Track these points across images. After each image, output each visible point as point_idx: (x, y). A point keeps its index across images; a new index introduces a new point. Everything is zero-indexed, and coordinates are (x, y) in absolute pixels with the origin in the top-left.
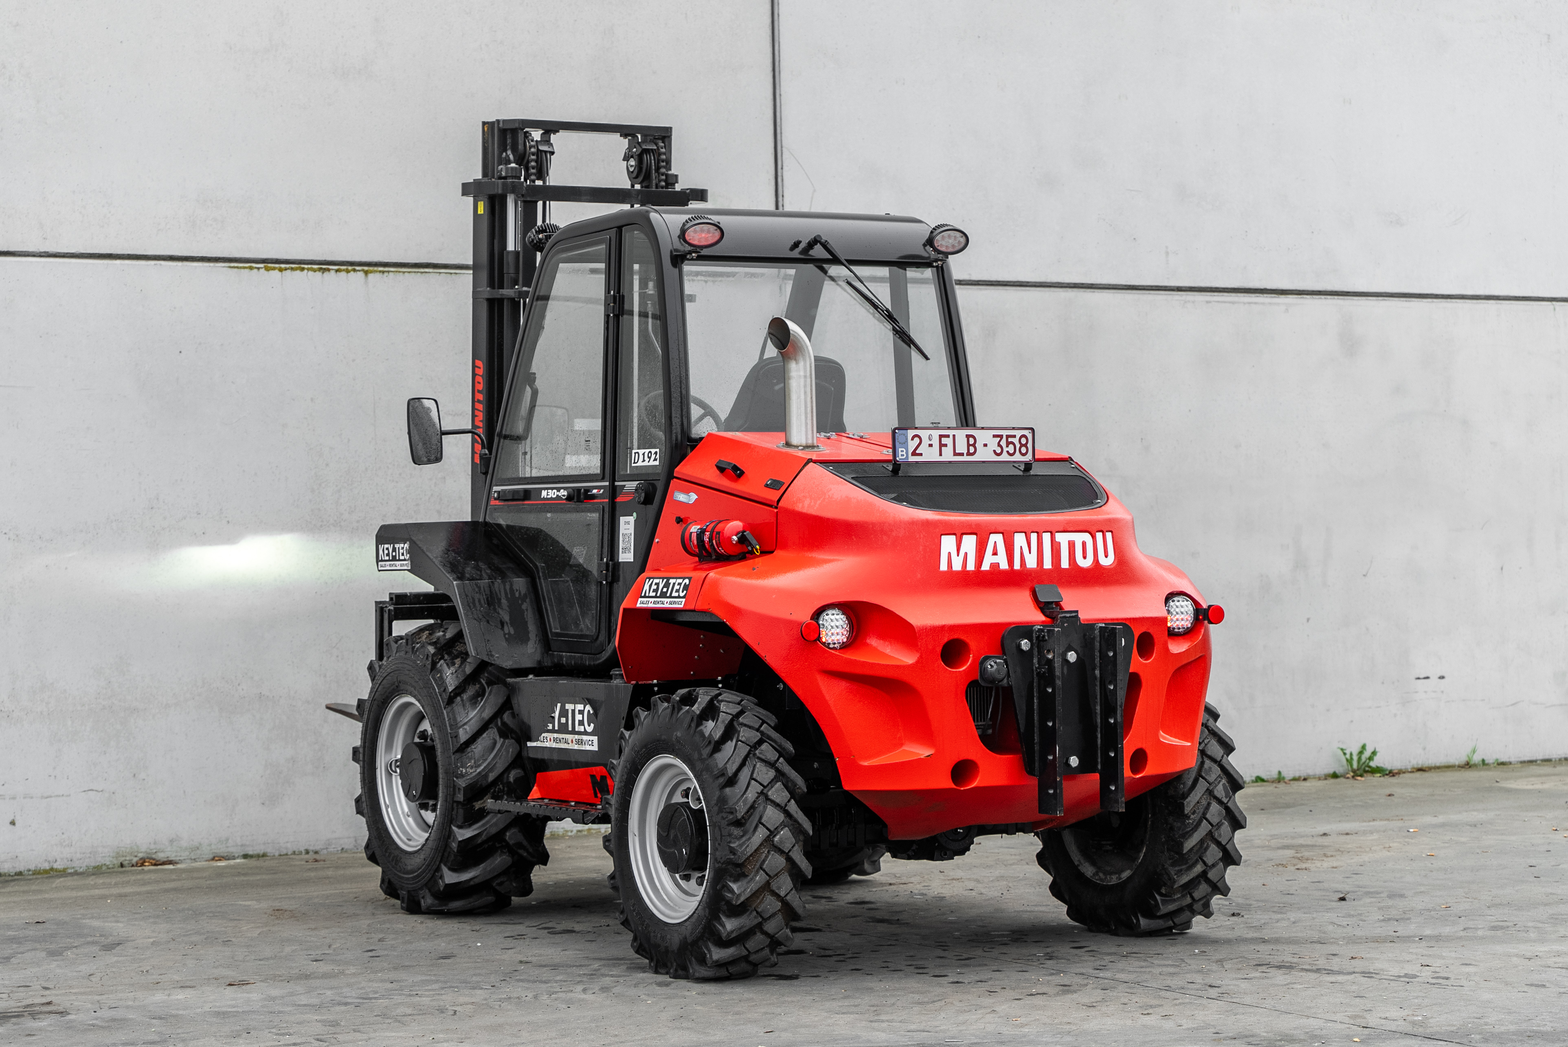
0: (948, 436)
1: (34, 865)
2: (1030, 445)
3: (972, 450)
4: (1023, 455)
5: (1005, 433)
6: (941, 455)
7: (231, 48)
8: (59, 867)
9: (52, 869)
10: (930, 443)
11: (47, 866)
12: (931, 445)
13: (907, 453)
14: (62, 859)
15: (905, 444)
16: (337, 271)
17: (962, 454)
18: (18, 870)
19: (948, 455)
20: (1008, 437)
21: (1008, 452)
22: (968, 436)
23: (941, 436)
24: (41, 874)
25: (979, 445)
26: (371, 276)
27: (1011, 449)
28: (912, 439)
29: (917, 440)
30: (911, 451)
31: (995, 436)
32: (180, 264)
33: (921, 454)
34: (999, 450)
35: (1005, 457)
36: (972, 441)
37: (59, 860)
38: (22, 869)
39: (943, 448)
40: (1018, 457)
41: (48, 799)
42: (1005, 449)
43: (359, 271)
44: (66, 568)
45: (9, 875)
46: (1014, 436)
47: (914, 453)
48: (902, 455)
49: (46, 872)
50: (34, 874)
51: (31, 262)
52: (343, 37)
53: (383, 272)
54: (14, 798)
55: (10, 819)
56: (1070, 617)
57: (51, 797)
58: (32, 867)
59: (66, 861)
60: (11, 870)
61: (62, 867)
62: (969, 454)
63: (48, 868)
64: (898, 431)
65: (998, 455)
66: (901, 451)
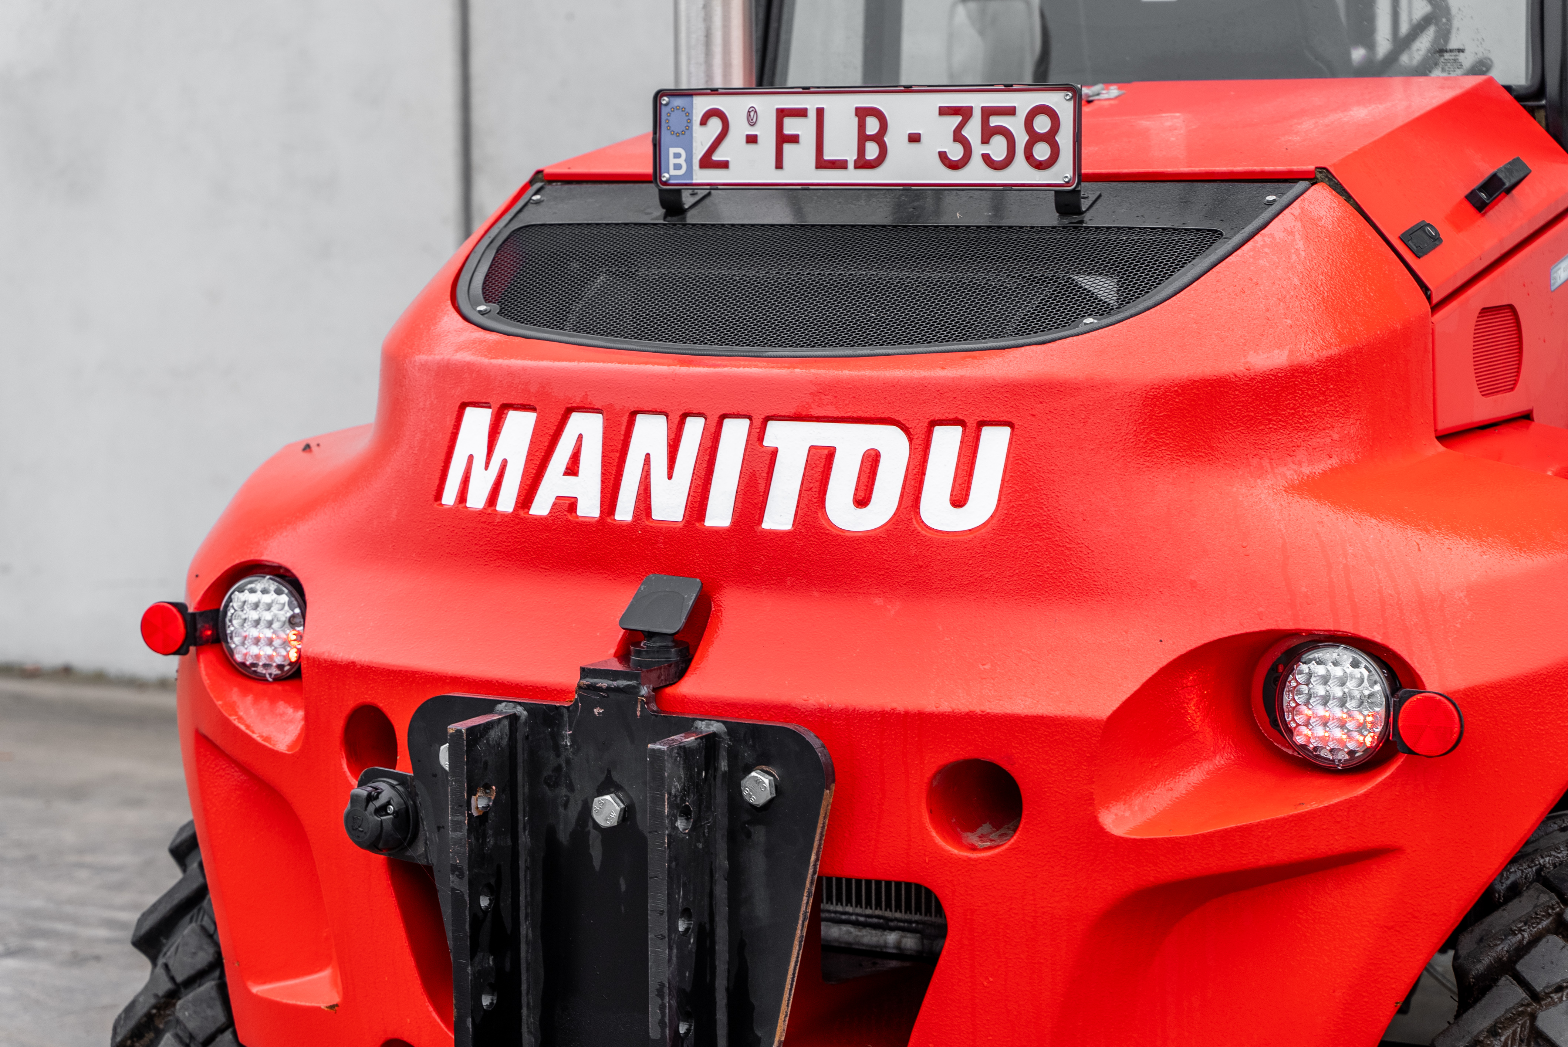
0: (802, 113)
2: (1065, 138)
3: (872, 151)
4: (1040, 166)
5: (977, 101)
6: (779, 165)
10: (752, 131)
12: (752, 139)
13: (689, 160)
15: (685, 135)
17: (840, 165)
19: (799, 167)
20: (988, 112)
21: (986, 158)
22: (862, 113)
23: (782, 114)
25: (895, 139)
27: (998, 148)
28: (704, 122)
29: (715, 125)
30: (699, 152)
31: (945, 111)
33: (724, 165)
34: (956, 153)
35: (976, 173)
36: (872, 126)
39: (787, 148)
40: (1021, 173)
42: (978, 149)
46: (1011, 111)
47: (707, 162)
48: (678, 167)
56: (609, 689)
62: (863, 164)
64: (665, 100)
65: (954, 166)
66: (677, 156)
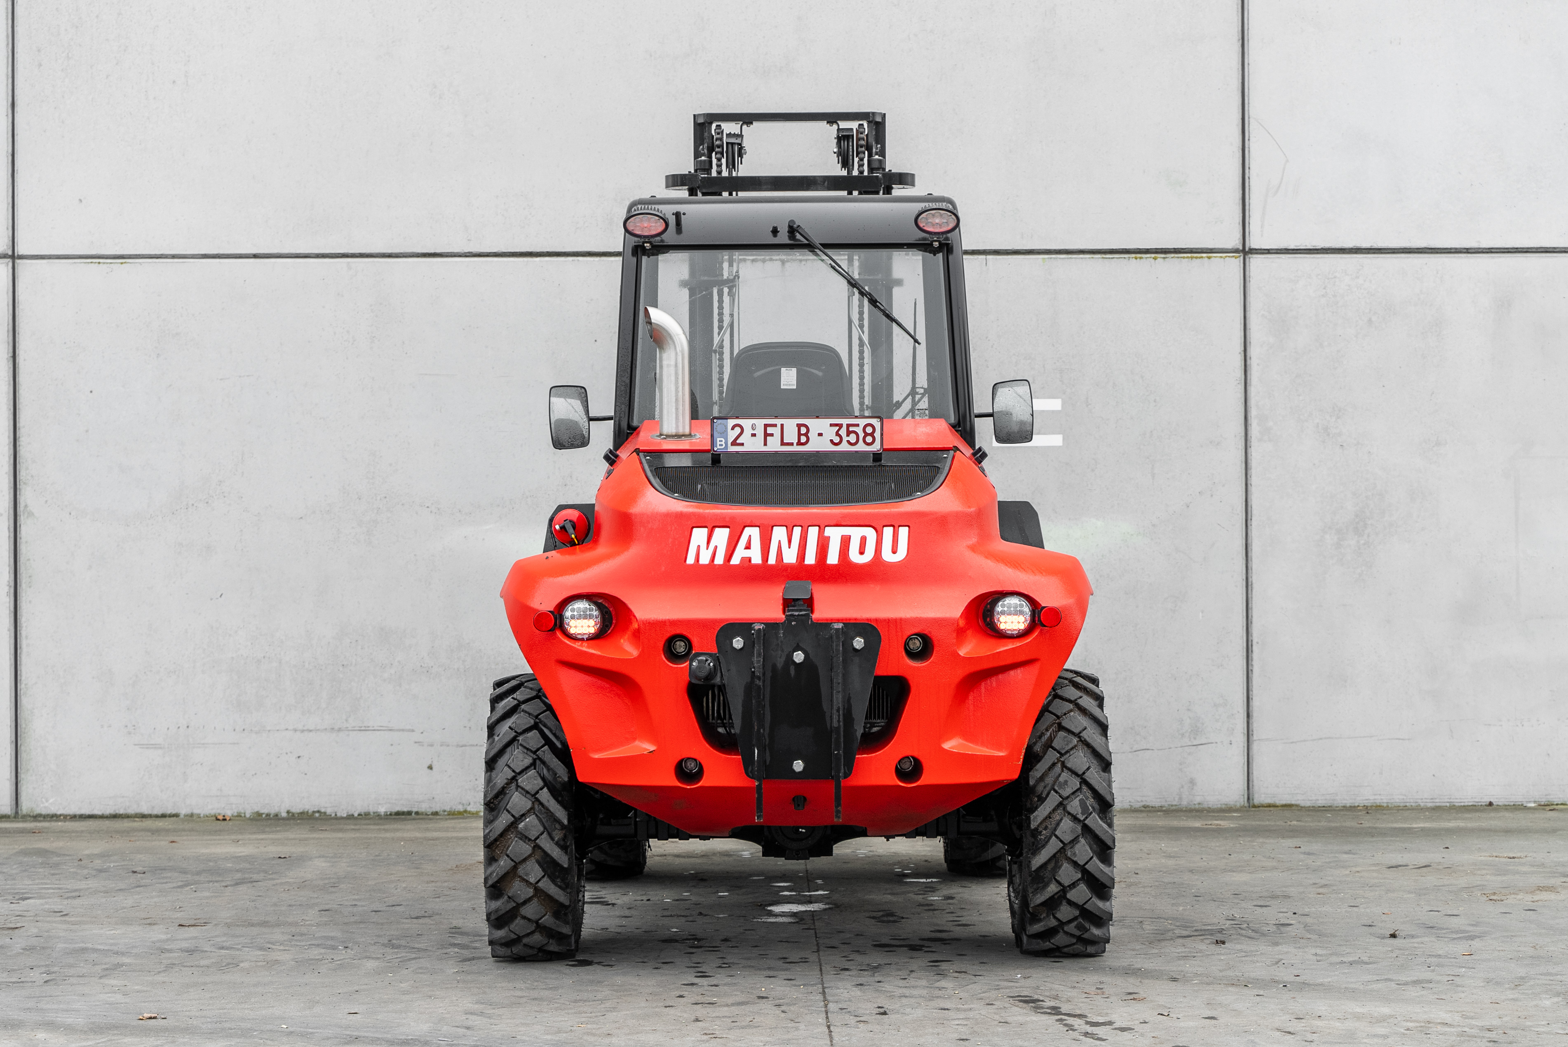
0: (775, 425)
1: (449, 807)
2: (877, 435)
3: (803, 439)
4: (868, 444)
5: (844, 422)
6: (765, 444)
7: (651, 56)
8: (472, 810)
9: (465, 811)
10: (754, 432)
11: (461, 808)
12: (754, 435)
13: (727, 443)
14: (475, 803)
15: (724, 434)
16: (753, 261)
17: (792, 444)
18: (434, 810)
19: (774, 445)
20: (848, 426)
21: (848, 442)
23: (766, 426)
24: (456, 815)
25: (813, 435)
26: (788, 265)
27: (852, 439)
28: (733, 428)
29: (738, 430)
30: (730, 440)
31: (832, 425)
33: (742, 444)
34: (837, 440)
35: (844, 447)
36: (803, 430)
37: (472, 803)
38: (438, 809)
39: (769, 438)
40: (861, 447)
41: (464, 748)
42: (845, 439)
43: (776, 260)
44: (483, 539)
45: (426, 814)
46: (858, 425)
47: (734, 443)
48: (721, 445)
49: (460, 813)
50: (449, 815)
51: (456, 262)
53: (801, 261)
54: (432, 745)
55: (428, 765)
56: (798, 615)
57: (465, 746)
58: (448, 808)
60: (428, 810)
61: (475, 810)
62: (799, 443)
63: (462, 810)
64: (715, 421)
65: (836, 444)
66: (720, 441)
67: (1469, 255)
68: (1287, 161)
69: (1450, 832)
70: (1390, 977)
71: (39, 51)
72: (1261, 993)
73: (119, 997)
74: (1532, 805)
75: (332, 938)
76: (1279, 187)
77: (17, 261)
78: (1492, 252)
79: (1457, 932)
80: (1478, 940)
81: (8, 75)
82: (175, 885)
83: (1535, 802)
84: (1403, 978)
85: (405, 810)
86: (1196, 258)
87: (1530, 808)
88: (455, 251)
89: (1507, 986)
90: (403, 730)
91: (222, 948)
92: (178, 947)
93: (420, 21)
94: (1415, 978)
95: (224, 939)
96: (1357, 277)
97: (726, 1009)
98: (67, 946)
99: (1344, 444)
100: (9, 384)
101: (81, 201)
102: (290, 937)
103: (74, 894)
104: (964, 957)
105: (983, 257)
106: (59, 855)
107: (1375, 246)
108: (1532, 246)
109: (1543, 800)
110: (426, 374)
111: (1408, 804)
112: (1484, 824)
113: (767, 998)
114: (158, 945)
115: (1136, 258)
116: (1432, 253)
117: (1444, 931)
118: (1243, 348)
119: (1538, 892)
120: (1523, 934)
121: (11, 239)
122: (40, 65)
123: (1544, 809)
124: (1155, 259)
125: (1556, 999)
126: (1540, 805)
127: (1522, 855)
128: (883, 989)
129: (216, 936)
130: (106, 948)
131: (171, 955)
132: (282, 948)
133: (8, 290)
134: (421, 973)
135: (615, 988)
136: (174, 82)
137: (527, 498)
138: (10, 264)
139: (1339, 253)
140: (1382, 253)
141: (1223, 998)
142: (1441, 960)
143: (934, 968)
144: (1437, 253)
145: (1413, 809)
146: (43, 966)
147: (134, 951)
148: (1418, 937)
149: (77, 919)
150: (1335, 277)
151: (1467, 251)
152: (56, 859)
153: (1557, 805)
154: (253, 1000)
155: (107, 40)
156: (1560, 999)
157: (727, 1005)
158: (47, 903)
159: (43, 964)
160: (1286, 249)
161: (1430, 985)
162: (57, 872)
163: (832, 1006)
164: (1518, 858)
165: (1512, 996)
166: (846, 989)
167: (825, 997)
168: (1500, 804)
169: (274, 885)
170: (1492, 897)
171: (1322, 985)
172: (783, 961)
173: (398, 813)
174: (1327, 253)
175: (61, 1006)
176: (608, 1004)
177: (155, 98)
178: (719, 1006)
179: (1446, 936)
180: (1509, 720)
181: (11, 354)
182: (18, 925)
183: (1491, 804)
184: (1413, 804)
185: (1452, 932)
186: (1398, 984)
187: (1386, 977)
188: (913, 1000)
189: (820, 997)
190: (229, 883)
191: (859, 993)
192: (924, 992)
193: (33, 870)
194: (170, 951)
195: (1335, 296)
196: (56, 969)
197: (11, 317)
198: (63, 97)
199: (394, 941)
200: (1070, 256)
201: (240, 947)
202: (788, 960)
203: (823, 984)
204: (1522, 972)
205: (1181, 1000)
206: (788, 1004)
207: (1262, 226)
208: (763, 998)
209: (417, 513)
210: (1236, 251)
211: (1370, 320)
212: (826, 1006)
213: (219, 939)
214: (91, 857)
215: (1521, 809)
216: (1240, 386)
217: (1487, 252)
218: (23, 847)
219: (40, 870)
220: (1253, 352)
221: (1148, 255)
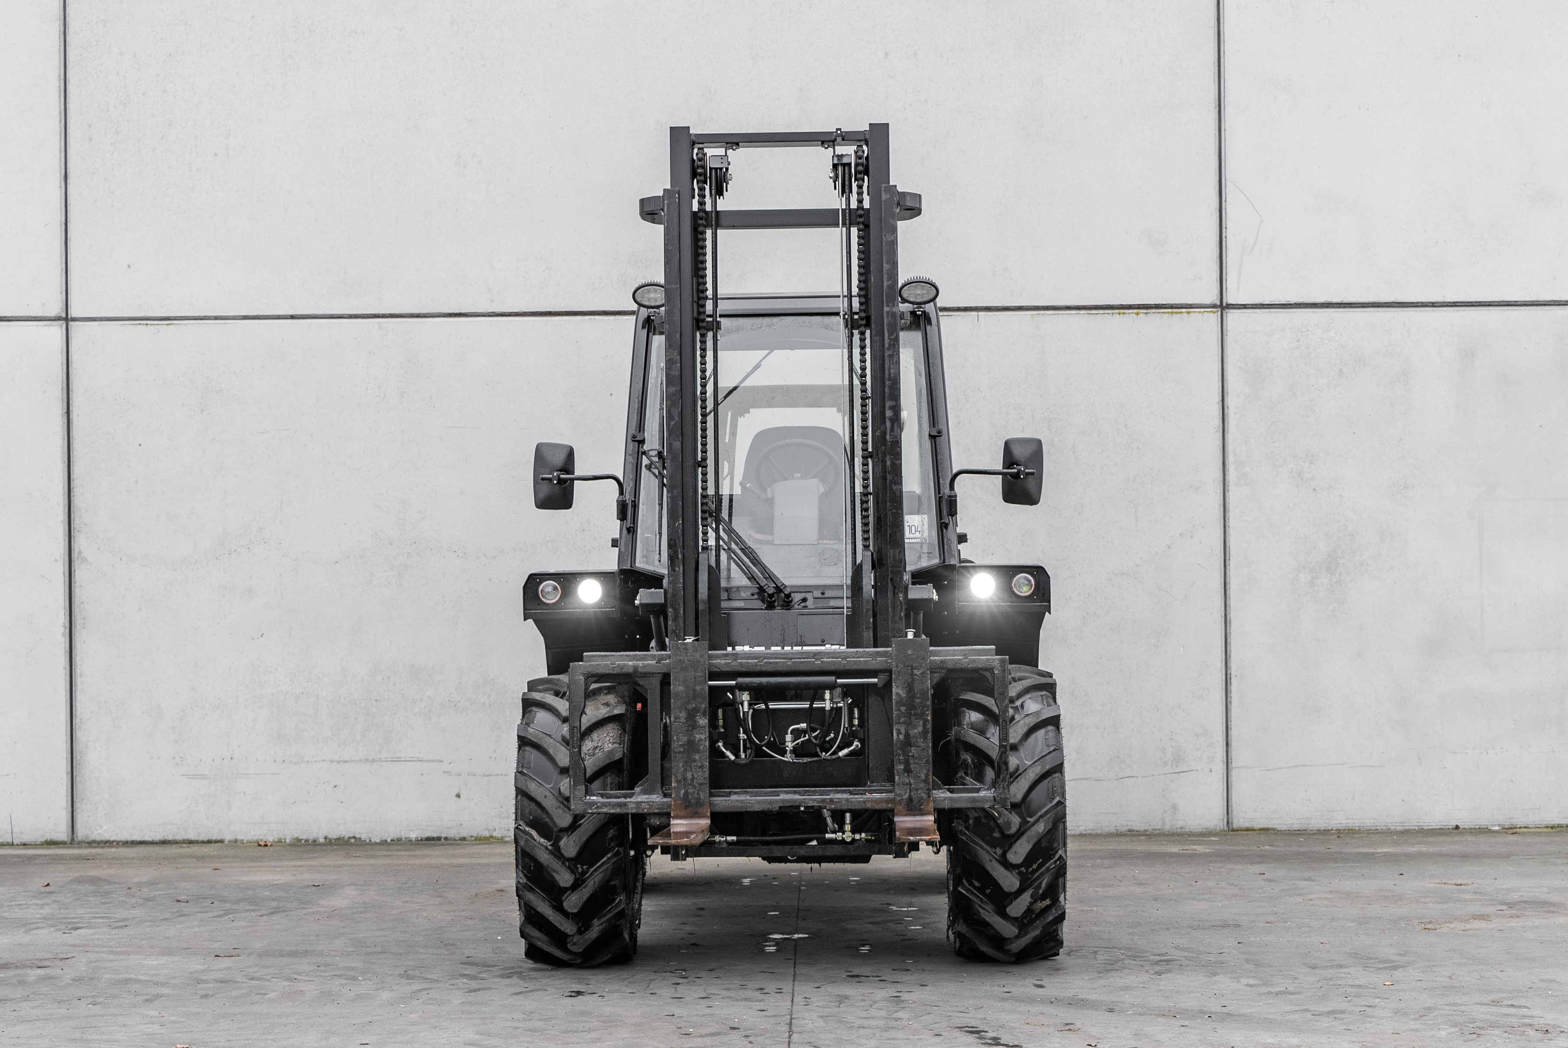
1: (476, 833)
7: (662, 126)
8: (497, 835)
9: (491, 837)
11: (487, 834)
14: (500, 829)
18: (462, 836)
24: (482, 840)
32: (612, 318)
37: (497, 829)
38: (465, 835)
41: (489, 777)
44: (507, 582)
45: (455, 840)
49: (486, 838)
50: (476, 840)
51: (480, 321)
52: (768, 108)
54: (459, 775)
55: (456, 793)
57: (491, 775)
59: (503, 830)
60: (456, 836)
63: (488, 836)
67: (1435, 309)
68: (1262, 221)
69: (1410, 857)
70: (1308, 1007)
71: (90, 126)
72: (1187, 1023)
73: (156, 1028)
74: (1497, 828)
75: (354, 969)
76: (1254, 245)
77: (71, 323)
78: (1456, 306)
79: (1384, 962)
80: (1401, 969)
81: (60, 149)
82: (215, 914)
83: (1499, 825)
84: (1321, 1008)
85: (435, 835)
86: (1176, 313)
87: (1494, 832)
88: (479, 311)
89: (1412, 1017)
90: (433, 761)
91: (253, 979)
92: (213, 977)
93: (445, 95)
94: (1332, 1009)
95: (255, 969)
96: (1329, 330)
97: (699, 1039)
98: (113, 976)
99: (1317, 488)
100: (64, 438)
101: (129, 266)
102: (316, 967)
103: (122, 924)
104: (925, 988)
105: (975, 313)
106: (110, 883)
107: (1346, 301)
108: (1494, 300)
109: (1507, 824)
110: (452, 427)
111: (1378, 828)
112: (1444, 849)
113: (738, 1029)
114: (195, 975)
115: (1119, 314)
116: (1399, 307)
117: (1372, 961)
118: (1221, 398)
119: (1472, 921)
120: (1444, 963)
121: (64, 302)
122: (91, 139)
123: (1507, 833)
124: (1137, 314)
125: (1453, 1030)
126: (1504, 829)
127: (1469, 881)
128: (845, 1020)
129: (248, 967)
130: (148, 979)
131: (207, 985)
132: (307, 978)
133: (62, 351)
134: (430, 1004)
135: (603, 1019)
136: (216, 154)
137: (548, 542)
138: (64, 326)
139: (1311, 308)
140: (1352, 307)
141: (1151, 1028)
142: (1361, 990)
143: (895, 999)
144: (1405, 307)
145: (1383, 833)
146: (89, 997)
147: (173, 982)
148: (1347, 967)
149: (123, 949)
150: (1308, 331)
151: (1433, 305)
152: (107, 887)
153: (1520, 828)
154: (276, 1031)
155: (153, 115)
156: (1457, 1029)
157: (701, 1036)
158: (96, 933)
159: (90, 994)
160: (1261, 304)
161: (1342, 1016)
162: (107, 900)
163: (795, 1037)
164: (1465, 885)
165: (1413, 1027)
166: (811, 1020)
167: (790, 1028)
168: (1466, 827)
169: (305, 914)
170: (1428, 926)
171: (1244, 1015)
172: (760, 991)
173: (428, 839)
174: (1300, 308)
175: (104, 1037)
176: (594, 1035)
177: (198, 170)
178: (695, 1037)
179: (1374, 966)
180: (1474, 748)
181: (65, 410)
182: (70, 955)
183: (1457, 827)
184: (1384, 828)
185: (1379, 962)
186: (1313, 1015)
187: (1305, 1007)
188: (869, 1031)
189: (786, 1028)
190: (264, 912)
191: (822, 1024)
192: (881, 1023)
193: (85, 898)
194: (205, 982)
195: (1307, 348)
196: (101, 1000)
197: (65, 376)
198: (112, 169)
199: (410, 972)
200: (1057, 312)
201: (269, 977)
202: (765, 991)
203: (791, 1015)
204: (1430, 1002)
205: (1112, 1031)
206: (757, 1035)
207: (1238, 283)
208: (734, 1028)
209: (445, 557)
210: (1214, 306)
211: (1341, 371)
212: (790, 1037)
213: (251, 970)
214: (140, 885)
215: (1485, 832)
216: (1218, 434)
217: (1452, 306)
218: (77, 875)
219: (92, 899)
220: (1230, 401)
221: (1131, 311)
